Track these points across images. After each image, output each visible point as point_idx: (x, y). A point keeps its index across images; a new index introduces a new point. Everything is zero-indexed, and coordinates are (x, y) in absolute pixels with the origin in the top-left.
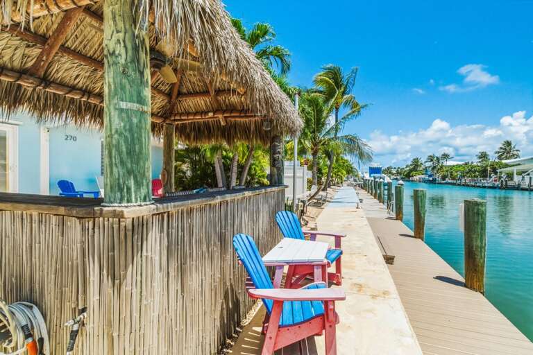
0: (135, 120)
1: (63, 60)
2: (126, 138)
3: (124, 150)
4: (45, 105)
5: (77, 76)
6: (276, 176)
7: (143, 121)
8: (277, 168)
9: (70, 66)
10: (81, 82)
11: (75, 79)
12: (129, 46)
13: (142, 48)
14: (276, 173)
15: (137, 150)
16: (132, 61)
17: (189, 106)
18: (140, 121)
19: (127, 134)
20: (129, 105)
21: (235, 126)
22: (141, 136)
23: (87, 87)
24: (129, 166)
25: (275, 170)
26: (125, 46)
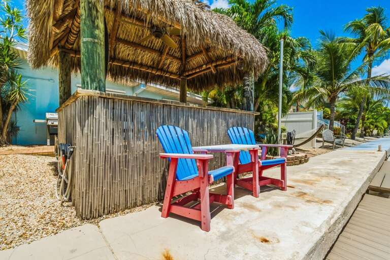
0: (90, 47)
1: (120, 46)
2: (86, 56)
3: (85, 62)
4: (116, 73)
5: (129, 54)
6: (246, 105)
7: (94, 47)
8: (246, 97)
9: (124, 49)
10: (131, 58)
11: (128, 56)
12: (87, 9)
13: (94, 8)
14: (246, 101)
15: (91, 62)
16: (88, 16)
17: (194, 64)
18: (93, 47)
19: (86, 54)
20: (87, 39)
21: (223, 73)
22: (93, 55)
23: (134, 60)
24: (87, 71)
25: (245, 100)
26: (85, 9)
